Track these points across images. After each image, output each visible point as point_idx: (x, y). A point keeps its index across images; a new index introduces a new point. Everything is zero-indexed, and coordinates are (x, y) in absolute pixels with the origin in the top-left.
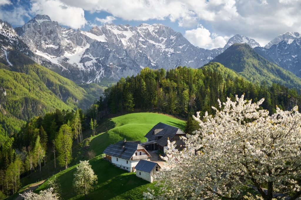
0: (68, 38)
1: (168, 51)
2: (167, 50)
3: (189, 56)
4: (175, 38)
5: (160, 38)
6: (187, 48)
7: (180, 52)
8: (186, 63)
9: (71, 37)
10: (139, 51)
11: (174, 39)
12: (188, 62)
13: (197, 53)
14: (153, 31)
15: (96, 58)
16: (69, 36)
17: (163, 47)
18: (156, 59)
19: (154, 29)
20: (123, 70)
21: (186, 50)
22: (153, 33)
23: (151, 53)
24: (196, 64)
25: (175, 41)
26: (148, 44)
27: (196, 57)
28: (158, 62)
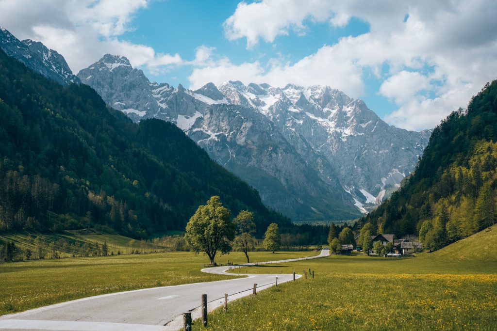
0: (162, 100)
1: (341, 131)
2: (338, 130)
3: (380, 141)
4: (352, 110)
5: (325, 110)
6: (375, 127)
7: (363, 134)
8: (375, 154)
9: (167, 99)
10: (291, 128)
11: (349, 111)
12: (378, 152)
13: (394, 137)
14: (311, 97)
15: (218, 134)
16: (162, 97)
17: (332, 124)
18: (320, 145)
19: (312, 93)
20: (272, 153)
21: (373, 131)
22: (311, 100)
23: (311, 135)
24: (393, 156)
25: (352, 115)
26: (304, 117)
27: (392, 144)
28: (324, 150)
